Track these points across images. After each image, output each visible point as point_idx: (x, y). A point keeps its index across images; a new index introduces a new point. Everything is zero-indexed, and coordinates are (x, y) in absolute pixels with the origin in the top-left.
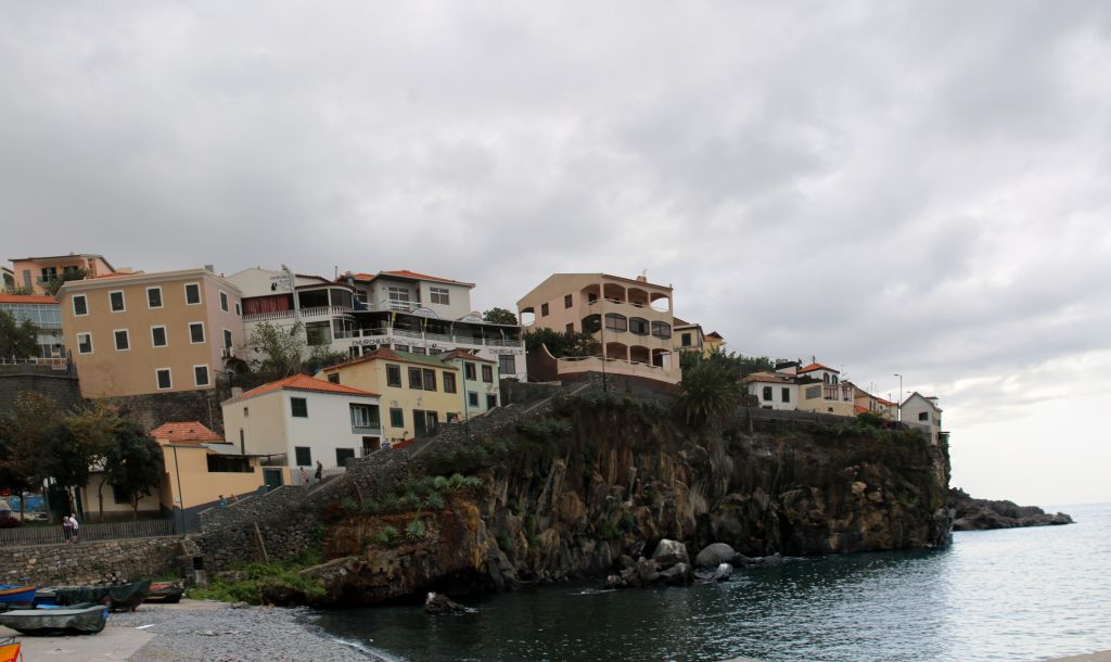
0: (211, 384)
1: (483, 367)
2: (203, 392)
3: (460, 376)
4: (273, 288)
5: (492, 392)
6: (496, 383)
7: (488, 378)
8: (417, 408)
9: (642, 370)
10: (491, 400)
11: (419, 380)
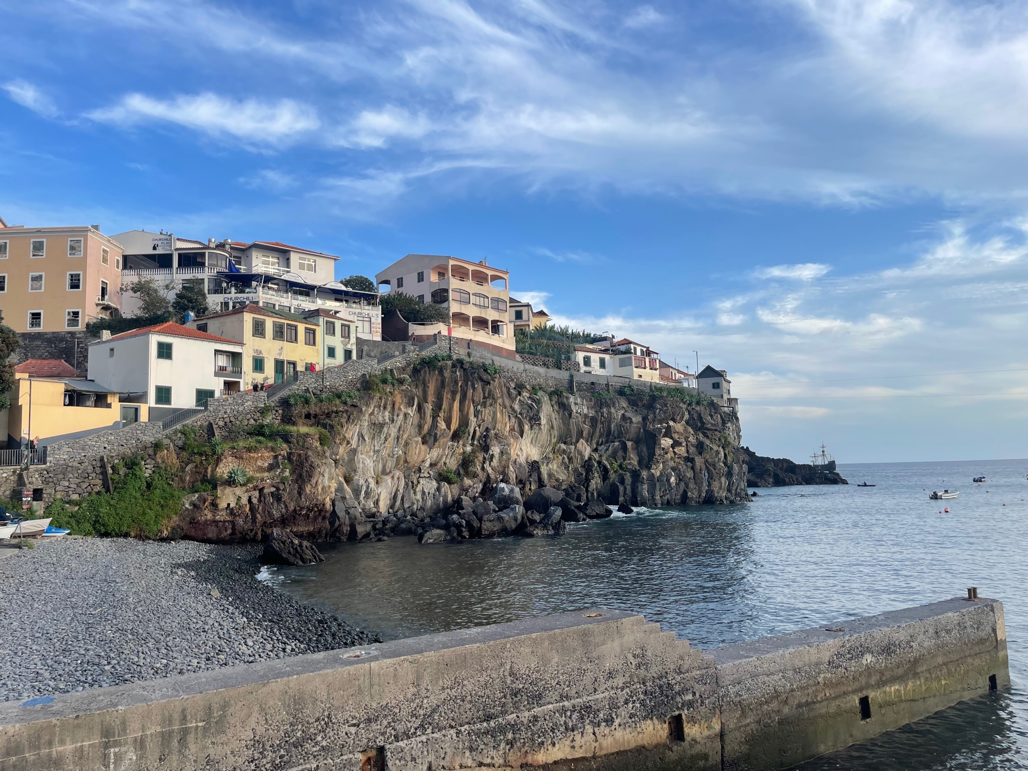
0: (81, 327)
1: (342, 325)
2: (72, 334)
3: (320, 331)
4: (154, 248)
5: (349, 346)
6: (353, 340)
7: (346, 334)
8: (278, 357)
9: (483, 336)
10: (348, 354)
11: (282, 333)
